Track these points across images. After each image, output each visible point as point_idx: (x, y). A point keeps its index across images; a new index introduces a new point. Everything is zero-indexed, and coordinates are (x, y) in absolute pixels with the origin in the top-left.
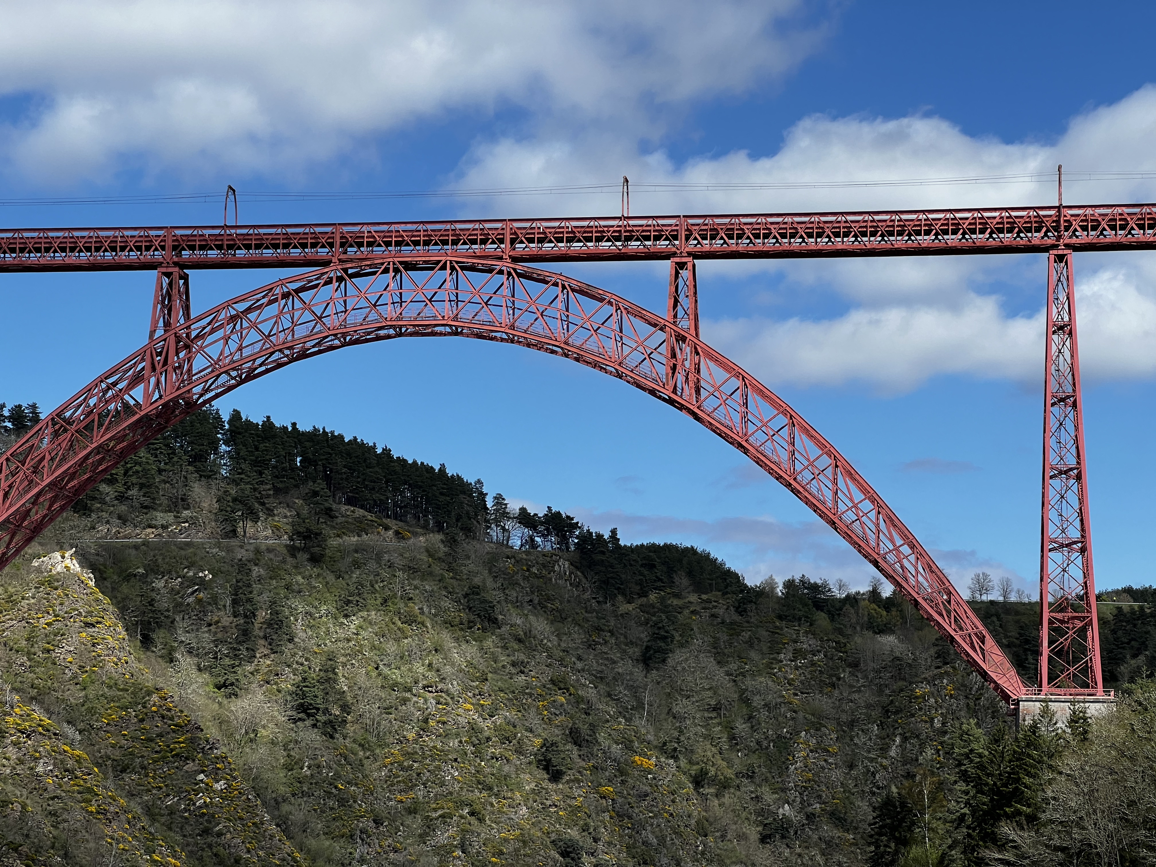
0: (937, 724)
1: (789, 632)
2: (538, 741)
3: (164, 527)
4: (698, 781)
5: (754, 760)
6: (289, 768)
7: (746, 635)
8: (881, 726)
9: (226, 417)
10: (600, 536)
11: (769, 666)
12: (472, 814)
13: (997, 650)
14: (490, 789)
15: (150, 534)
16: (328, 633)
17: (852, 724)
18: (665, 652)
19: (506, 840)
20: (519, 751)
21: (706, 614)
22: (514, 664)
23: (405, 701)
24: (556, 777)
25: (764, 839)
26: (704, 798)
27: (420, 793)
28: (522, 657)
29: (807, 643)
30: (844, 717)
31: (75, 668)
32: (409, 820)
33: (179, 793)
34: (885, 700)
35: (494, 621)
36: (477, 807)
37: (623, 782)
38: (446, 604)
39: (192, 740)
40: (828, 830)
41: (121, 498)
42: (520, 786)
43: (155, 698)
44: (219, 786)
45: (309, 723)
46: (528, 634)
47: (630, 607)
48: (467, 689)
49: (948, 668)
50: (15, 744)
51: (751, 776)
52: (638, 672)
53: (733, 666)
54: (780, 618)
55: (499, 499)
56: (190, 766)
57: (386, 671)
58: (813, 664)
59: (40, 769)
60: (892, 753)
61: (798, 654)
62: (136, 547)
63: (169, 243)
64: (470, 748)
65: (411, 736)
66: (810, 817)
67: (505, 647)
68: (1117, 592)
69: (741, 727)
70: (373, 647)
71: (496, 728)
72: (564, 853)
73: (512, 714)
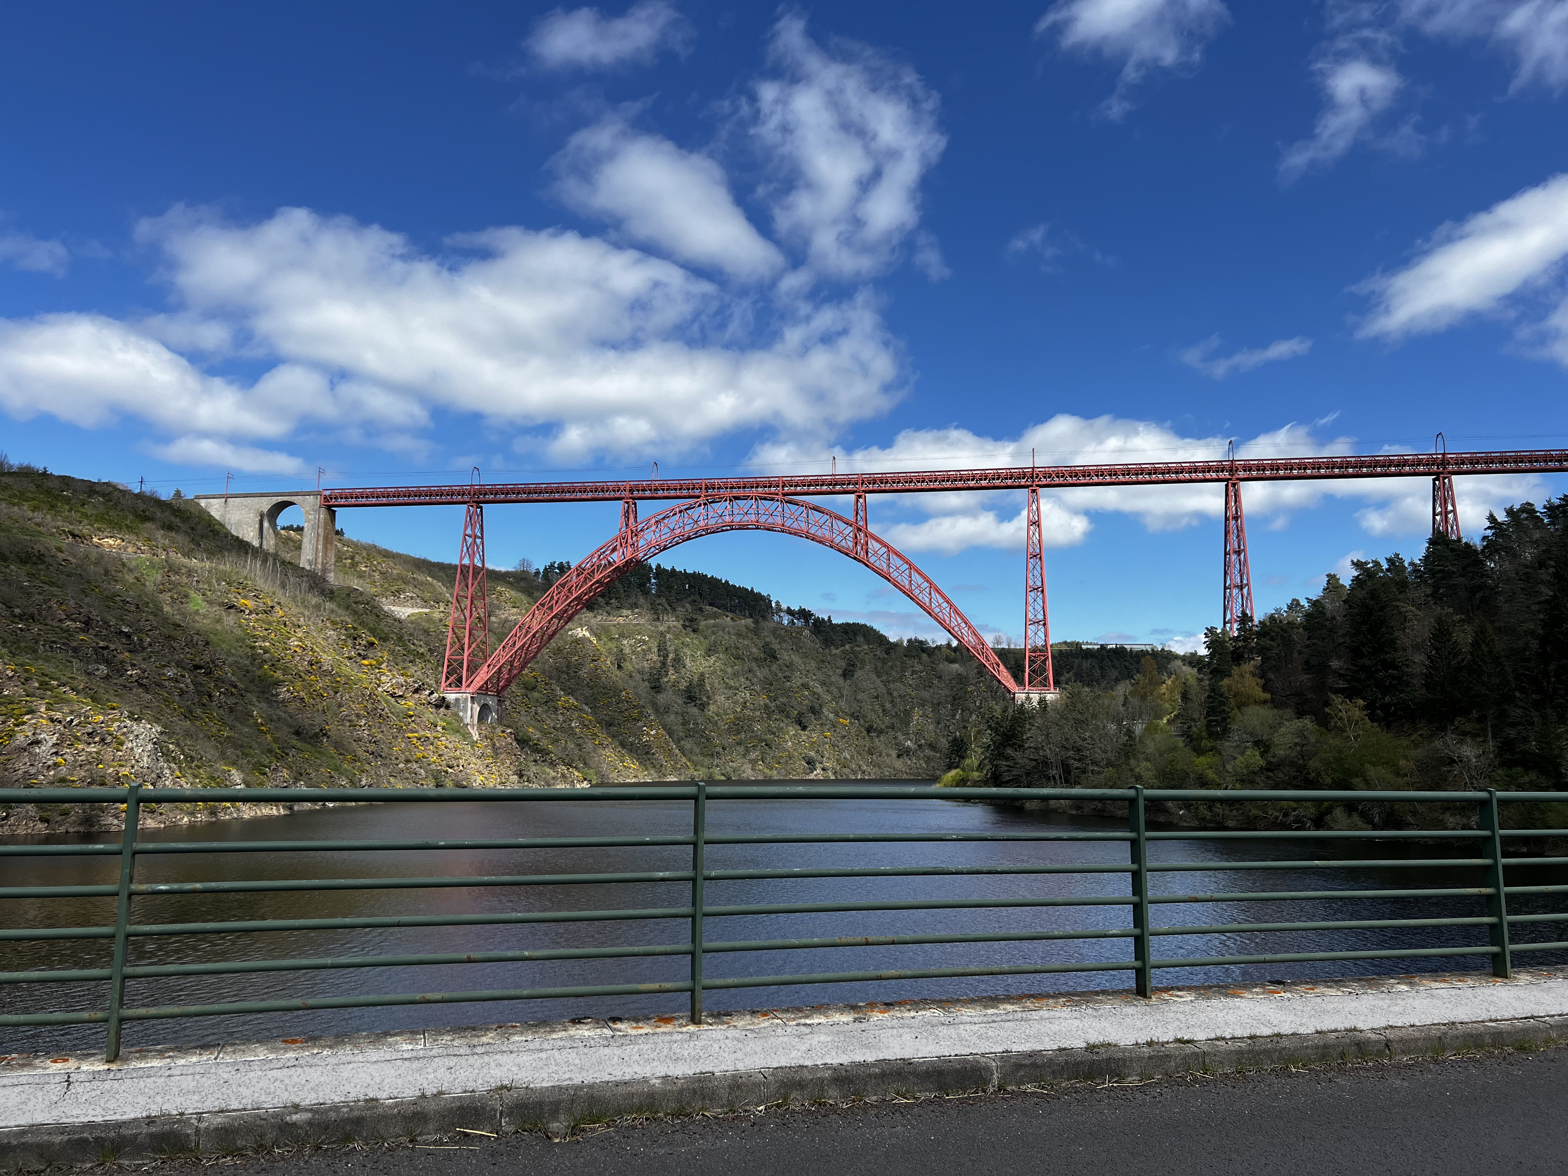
0: (978, 704)
1: (909, 662)
2: (796, 712)
3: (627, 617)
4: (869, 730)
5: (894, 720)
6: (684, 724)
7: (890, 664)
8: (952, 705)
9: (654, 567)
10: (823, 619)
11: (901, 678)
12: (766, 745)
13: (1004, 670)
14: (774, 734)
15: (621, 620)
16: (701, 664)
17: (939, 704)
18: (853, 671)
19: (782, 757)
20: (788, 717)
21: (871, 655)
22: (785, 677)
23: (735, 694)
24: (804, 728)
25: (899, 756)
26: (872, 738)
27: (743, 735)
28: (788, 674)
29: (918, 667)
30: (935, 701)
31: (588, 680)
32: (738, 748)
33: (634, 736)
34: (954, 693)
35: (775, 658)
36: (769, 742)
37: (835, 731)
38: (754, 650)
39: (640, 712)
40: (928, 752)
41: (607, 604)
42: (788, 733)
44: (652, 733)
45: (693, 704)
46: (791, 663)
47: (837, 651)
48: (764, 689)
49: (983, 679)
50: (562, 714)
51: (892, 728)
52: (841, 681)
53: (884, 678)
54: (905, 656)
55: (777, 603)
56: (640, 724)
57: (727, 680)
58: (921, 677)
59: (573, 725)
60: (957, 717)
61: (914, 672)
62: (614, 626)
63: (628, 489)
64: (765, 716)
65: (739, 710)
66: (920, 746)
67: (781, 670)
68: (1060, 643)
69: (888, 705)
70: (721, 670)
71: (777, 706)
72: (808, 762)
73: (784, 700)
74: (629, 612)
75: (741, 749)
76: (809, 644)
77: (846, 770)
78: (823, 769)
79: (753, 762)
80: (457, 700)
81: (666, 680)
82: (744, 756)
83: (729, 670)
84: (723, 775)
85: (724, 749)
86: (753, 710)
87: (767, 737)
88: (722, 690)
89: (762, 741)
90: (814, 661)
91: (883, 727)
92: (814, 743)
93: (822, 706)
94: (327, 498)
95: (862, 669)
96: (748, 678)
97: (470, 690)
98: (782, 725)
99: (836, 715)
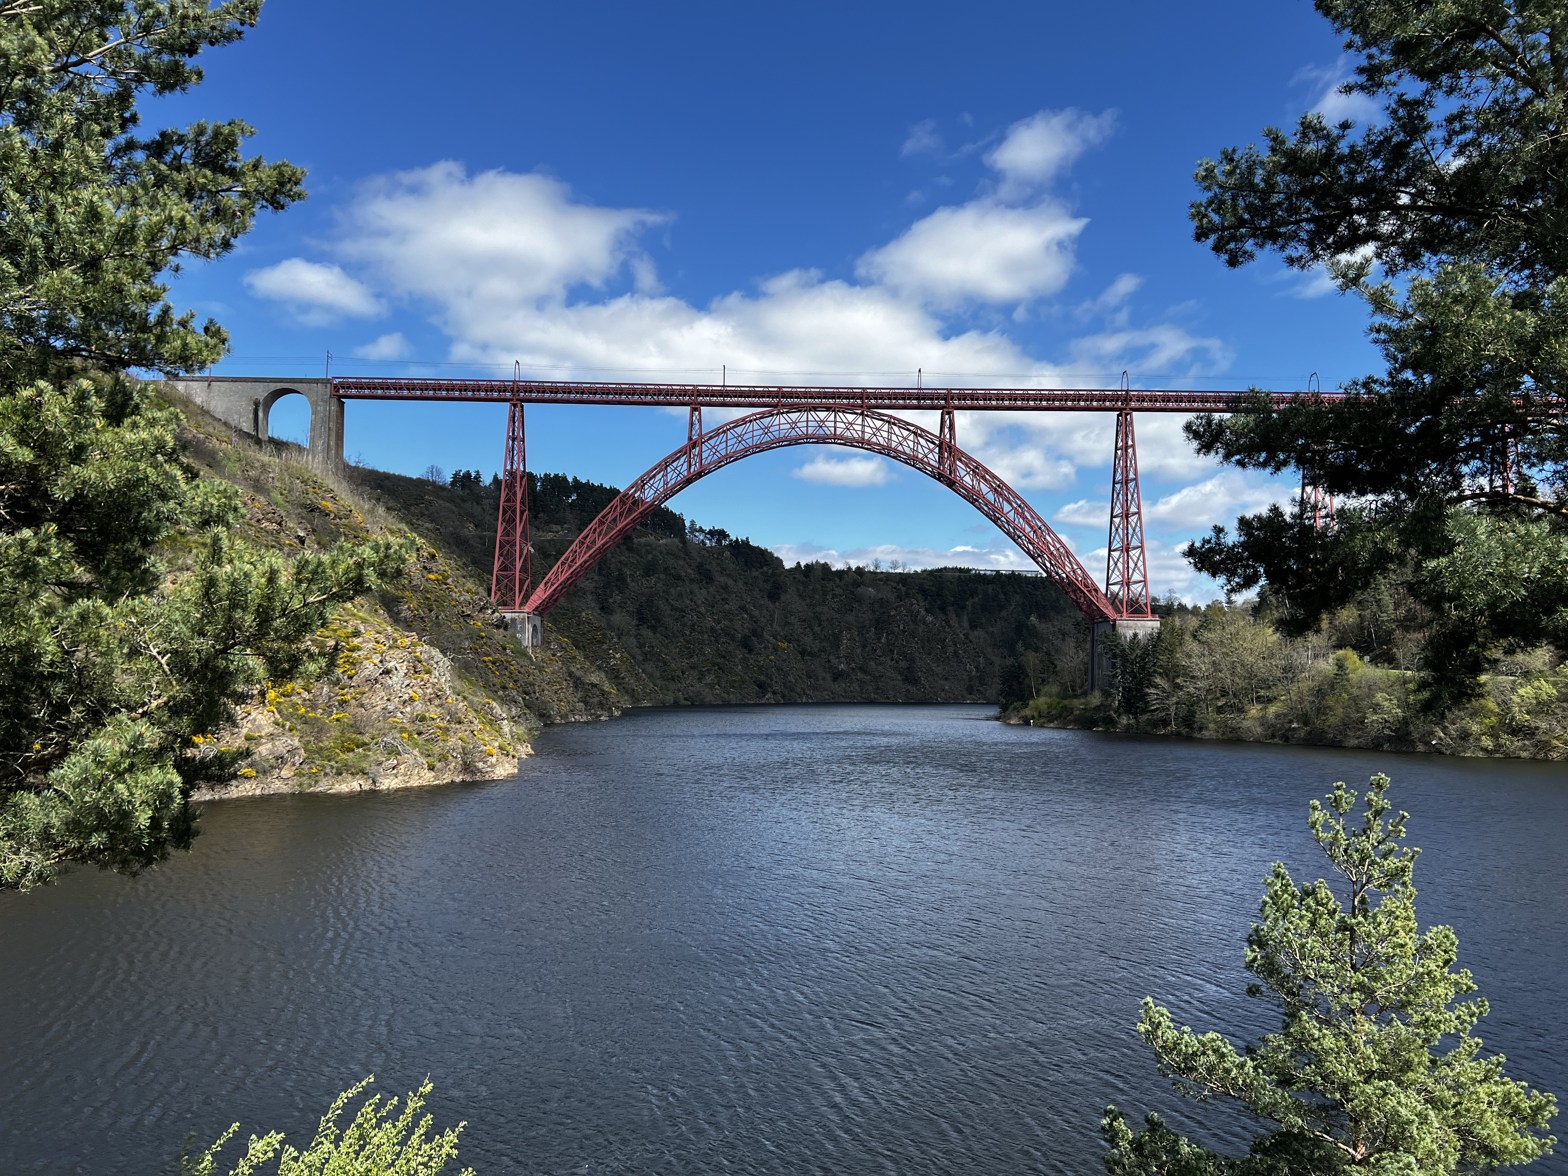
1: (830, 585)
2: (740, 635)
3: (559, 533)
4: (803, 653)
5: (825, 644)
6: (639, 647)
7: (811, 587)
8: (876, 628)
9: (570, 480)
10: (742, 541)
11: (824, 601)
12: (719, 669)
14: (724, 657)
15: (551, 536)
16: (642, 584)
17: (863, 628)
18: (779, 594)
19: (735, 681)
20: (733, 640)
22: (723, 600)
23: (683, 617)
24: (750, 651)
25: (835, 680)
26: (807, 661)
27: (695, 659)
28: (725, 596)
29: (838, 591)
30: (860, 625)
32: (692, 672)
33: (601, 659)
34: (877, 617)
35: (711, 579)
36: (721, 666)
37: (777, 655)
38: (689, 571)
40: (860, 675)
42: (736, 656)
43: (583, 614)
45: (645, 626)
46: (725, 585)
47: (757, 573)
48: (707, 611)
51: (825, 650)
52: (770, 604)
53: (808, 601)
54: (823, 579)
55: (693, 523)
56: (605, 646)
57: (672, 602)
58: (841, 601)
60: (883, 641)
61: (834, 596)
62: (548, 541)
63: (694, 394)
64: (713, 639)
65: (688, 633)
66: (852, 669)
67: (718, 591)
69: (817, 629)
70: (664, 591)
71: (722, 629)
72: (760, 686)
73: (727, 623)
74: (559, 527)
75: (695, 673)
76: (732, 566)
77: (793, 694)
78: (774, 693)
79: (711, 686)
80: (513, 620)
81: (611, 600)
82: (700, 680)
83: (672, 591)
84: (686, 699)
85: (683, 673)
86: (701, 633)
87: (719, 660)
88: (668, 612)
89: (714, 664)
90: (740, 583)
91: (816, 650)
92: (760, 667)
93: (762, 629)
94: (336, 388)
95: (786, 592)
96: (691, 600)
97: (526, 609)
98: (730, 648)
99: (775, 638)
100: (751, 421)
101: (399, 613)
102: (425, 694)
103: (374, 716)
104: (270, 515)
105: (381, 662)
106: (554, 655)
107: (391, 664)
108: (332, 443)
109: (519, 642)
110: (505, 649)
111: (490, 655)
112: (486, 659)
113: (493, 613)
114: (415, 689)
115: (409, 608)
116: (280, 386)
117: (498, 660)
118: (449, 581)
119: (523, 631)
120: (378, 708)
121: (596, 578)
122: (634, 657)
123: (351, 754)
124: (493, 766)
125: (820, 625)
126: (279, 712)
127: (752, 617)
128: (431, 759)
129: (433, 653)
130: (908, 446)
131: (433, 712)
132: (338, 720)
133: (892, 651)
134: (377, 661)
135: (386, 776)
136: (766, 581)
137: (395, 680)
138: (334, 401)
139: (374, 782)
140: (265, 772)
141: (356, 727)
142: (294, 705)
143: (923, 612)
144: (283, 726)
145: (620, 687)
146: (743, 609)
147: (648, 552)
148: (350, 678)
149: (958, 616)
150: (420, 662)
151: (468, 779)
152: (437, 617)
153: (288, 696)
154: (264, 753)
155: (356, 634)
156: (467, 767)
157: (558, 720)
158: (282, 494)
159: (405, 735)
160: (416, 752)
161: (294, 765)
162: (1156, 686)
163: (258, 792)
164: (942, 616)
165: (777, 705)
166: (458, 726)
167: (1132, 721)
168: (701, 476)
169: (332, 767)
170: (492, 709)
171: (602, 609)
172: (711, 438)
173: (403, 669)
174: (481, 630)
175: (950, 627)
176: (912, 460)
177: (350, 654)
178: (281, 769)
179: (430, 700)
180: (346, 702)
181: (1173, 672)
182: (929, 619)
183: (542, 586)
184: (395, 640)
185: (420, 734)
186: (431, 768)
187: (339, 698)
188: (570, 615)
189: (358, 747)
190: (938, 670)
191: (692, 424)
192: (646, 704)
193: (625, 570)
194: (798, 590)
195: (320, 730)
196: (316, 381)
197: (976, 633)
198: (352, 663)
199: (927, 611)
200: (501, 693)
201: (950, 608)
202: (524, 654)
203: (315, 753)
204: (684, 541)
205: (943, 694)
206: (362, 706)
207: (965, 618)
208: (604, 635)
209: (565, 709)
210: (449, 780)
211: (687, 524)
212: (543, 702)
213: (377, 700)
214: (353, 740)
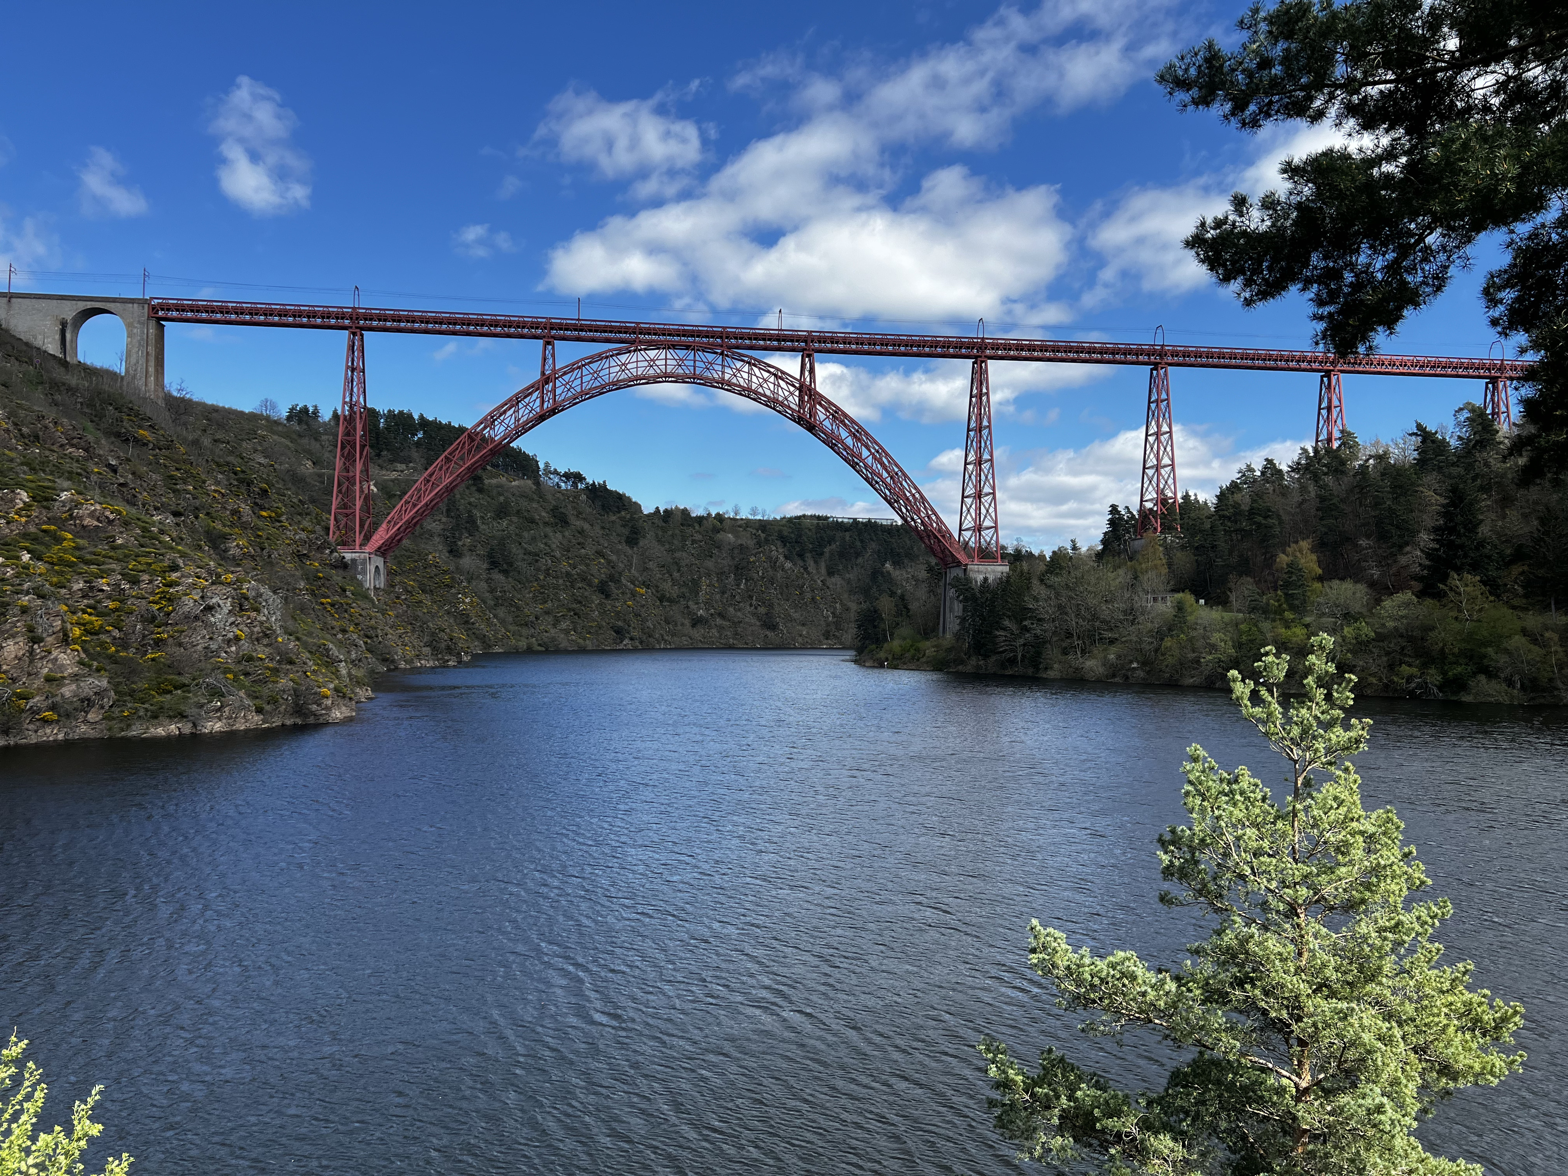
0: (760, 574)
1: (689, 531)
2: (597, 581)
3: (402, 471)
4: (661, 599)
5: (684, 590)
6: (491, 592)
7: (670, 533)
8: (735, 574)
9: (416, 417)
11: (683, 547)
12: (575, 614)
14: (580, 602)
15: (396, 474)
17: (722, 574)
18: (637, 539)
19: (591, 627)
20: (590, 585)
22: (579, 544)
23: (537, 561)
24: (608, 596)
25: (694, 626)
26: (666, 607)
27: (549, 605)
28: (581, 540)
29: (698, 537)
30: (719, 571)
32: (546, 618)
33: (451, 603)
34: (737, 563)
35: (567, 523)
36: (577, 611)
37: (634, 600)
38: (544, 514)
40: (719, 621)
42: (593, 602)
43: (430, 557)
44: (467, 600)
45: (496, 570)
46: (583, 529)
47: (615, 518)
48: (563, 555)
51: (684, 596)
52: (628, 549)
53: (667, 546)
54: (682, 524)
55: (547, 465)
56: (453, 591)
57: (525, 546)
58: (701, 546)
60: (742, 587)
61: (693, 542)
62: (392, 481)
63: (548, 326)
64: (568, 584)
65: (542, 577)
66: (711, 615)
67: (574, 536)
69: (676, 575)
70: (516, 535)
71: (578, 574)
72: (617, 632)
73: (583, 567)
74: (404, 466)
75: (550, 619)
76: (588, 510)
77: (651, 640)
78: (632, 639)
79: (567, 632)
80: (354, 561)
81: (460, 543)
82: (554, 626)
83: (525, 534)
84: (540, 645)
85: (537, 618)
86: (556, 577)
87: (574, 606)
88: (521, 556)
89: (569, 610)
90: (597, 528)
91: (675, 596)
92: (619, 612)
93: (620, 574)
94: (154, 309)
95: (644, 537)
96: (546, 544)
97: (367, 549)
98: (586, 594)
99: (633, 583)
100: (607, 357)
101: (226, 551)
102: (252, 633)
103: (195, 656)
104: (75, 441)
105: (202, 597)
106: (398, 598)
107: (214, 601)
108: (151, 369)
109: (360, 584)
110: (344, 591)
111: (328, 597)
112: (323, 600)
113: (331, 552)
114: (241, 627)
115: (238, 545)
116: (90, 305)
117: (338, 602)
118: (283, 518)
119: (364, 572)
120: (199, 647)
121: (444, 519)
122: (485, 602)
123: (168, 696)
124: (328, 708)
125: (679, 571)
126: (85, 651)
127: (609, 562)
128: (258, 702)
129: (262, 590)
130: (768, 389)
131: (262, 652)
132: (153, 660)
133: (751, 597)
134: (197, 597)
135: (209, 719)
136: (624, 526)
137: (216, 618)
138: (152, 323)
139: (195, 725)
140: (68, 716)
141: (173, 667)
142: (102, 644)
143: (782, 558)
144: (90, 666)
145: (470, 632)
146: (600, 554)
147: (500, 494)
148: (168, 614)
149: (816, 562)
150: (247, 599)
151: (299, 721)
152: (270, 556)
153: (96, 633)
154: (68, 694)
155: (175, 568)
156: (299, 710)
157: (402, 665)
158: (92, 421)
159: (230, 676)
160: (242, 694)
161: (102, 707)
162: (1005, 629)
163: (61, 737)
164: (800, 563)
165: (635, 650)
166: (289, 667)
167: (981, 663)
168: (555, 413)
169: (147, 710)
170: (328, 650)
171: (450, 552)
172: (565, 373)
173: (227, 605)
174: (318, 571)
175: (809, 573)
176: (772, 403)
177: (167, 589)
178: (87, 713)
179: (258, 640)
180: (162, 640)
181: (1021, 614)
182: (788, 565)
183: (384, 525)
184: (219, 576)
185: (247, 674)
186: (259, 710)
187: (154, 636)
188: (416, 557)
189: (176, 688)
190: (796, 615)
191: (545, 359)
192: (497, 649)
193: (475, 512)
194: (657, 535)
195: (130, 670)
196: (132, 301)
197: (833, 580)
198: (169, 599)
199: (786, 557)
200: (340, 636)
201: (808, 555)
202: (366, 597)
203: (125, 694)
204: (537, 483)
205: (800, 640)
206: (180, 645)
207: (823, 565)
208: (453, 578)
209: (410, 653)
210: (280, 723)
211: (541, 466)
212: (386, 647)
213: (199, 639)
214: (170, 682)
